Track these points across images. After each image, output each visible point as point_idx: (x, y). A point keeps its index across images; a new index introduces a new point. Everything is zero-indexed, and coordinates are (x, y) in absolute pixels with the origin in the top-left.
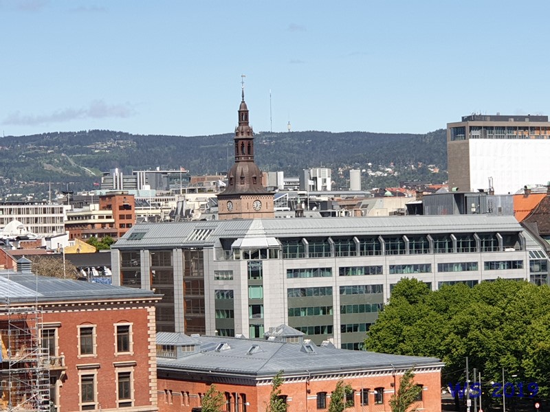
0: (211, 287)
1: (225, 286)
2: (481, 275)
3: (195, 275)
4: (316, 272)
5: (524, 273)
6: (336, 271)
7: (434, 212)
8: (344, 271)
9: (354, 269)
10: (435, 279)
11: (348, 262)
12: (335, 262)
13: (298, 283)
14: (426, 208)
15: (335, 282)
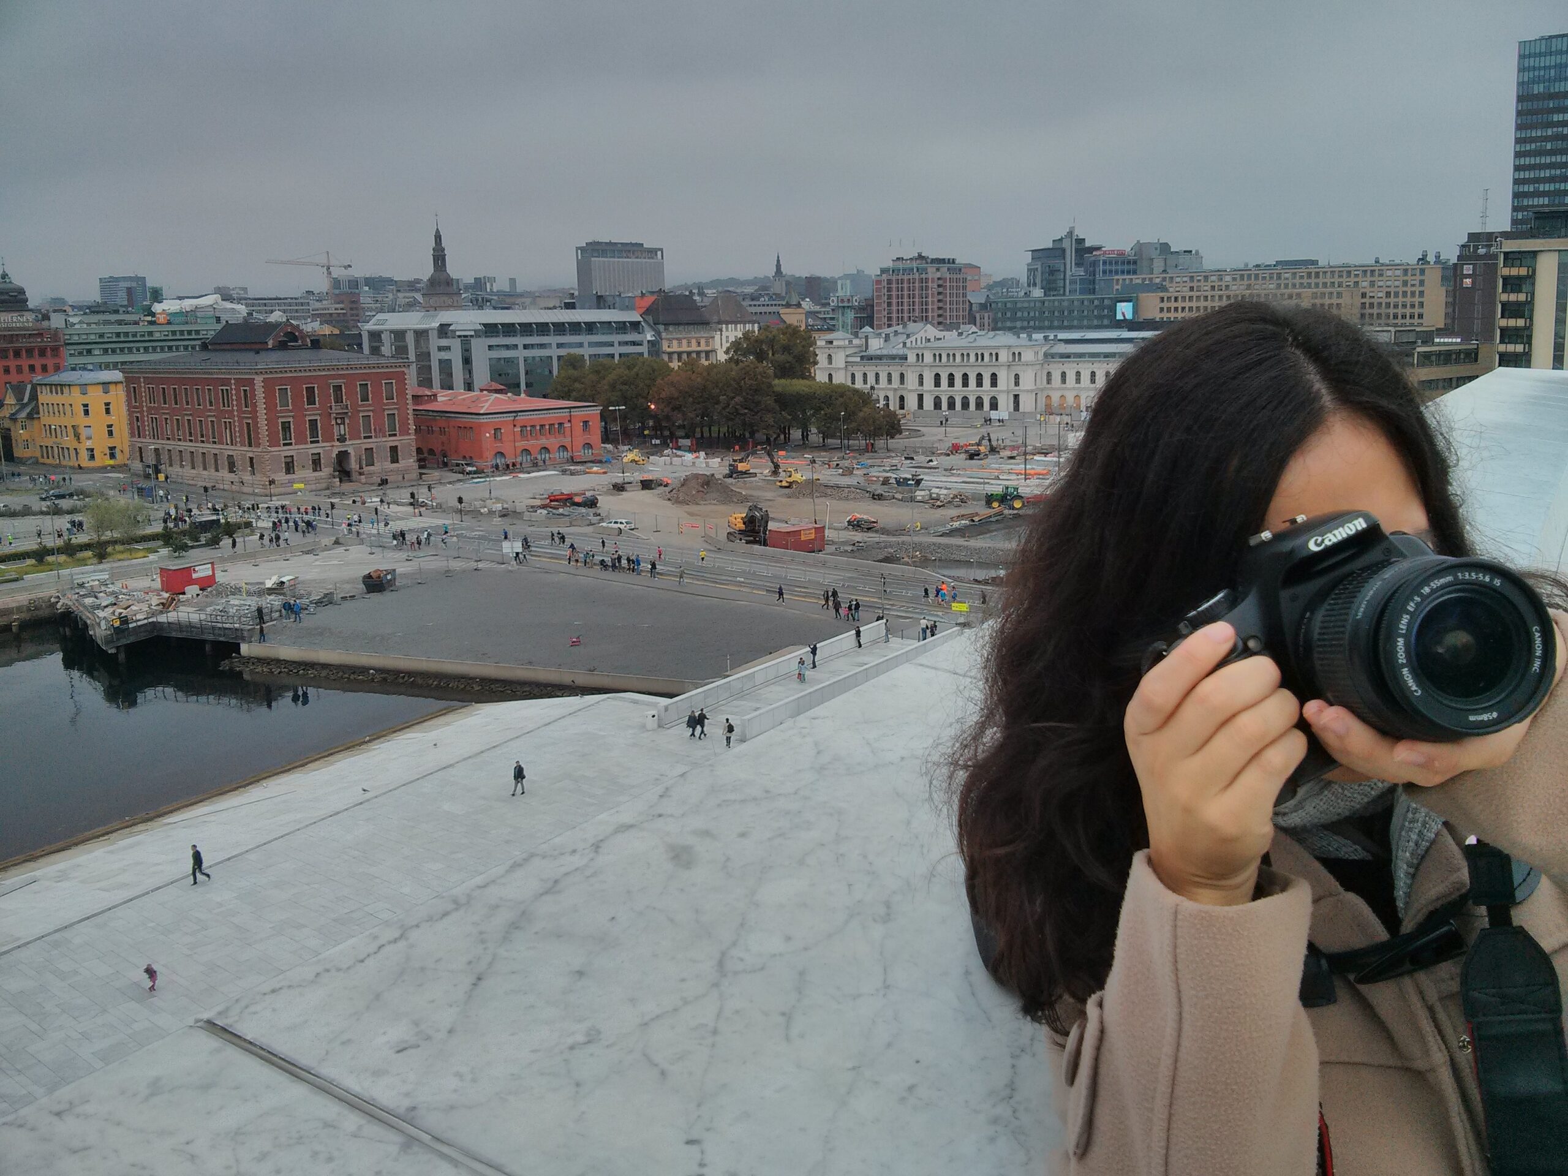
0: (436, 356)
1: (444, 355)
2: (617, 350)
3: (424, 350)
4: (507, 347)
5: (644, 349)
6: (521, 347)
7: (583, 308)
8: (525, 347)
9: (532, 345)
10: (586, 352)
11: (529, 340)
12: (519, 340)
13: (495, 354)
14: (577, 305)
15: (521, 354)
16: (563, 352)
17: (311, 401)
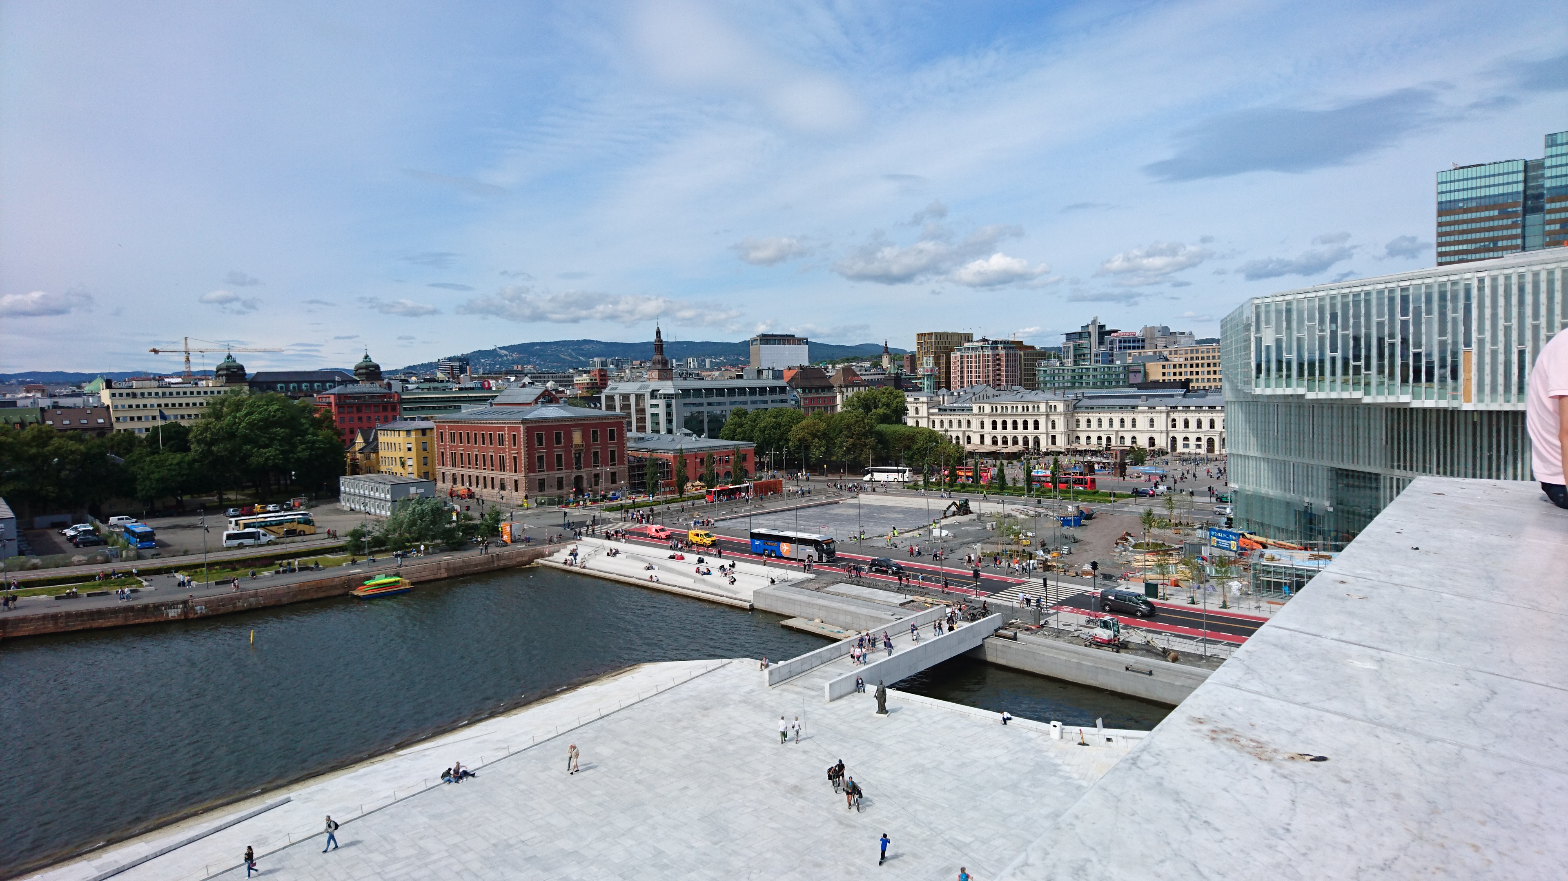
0: (649, 411)
1: (655, 411)
2: (769, 406)
3: (641, 407)
4: (697, 404)
5: (788, 405)
6: (705, 404)
8: (709, 404)
9: (713, 402)
10: (749, 407)
12: (705, 400)
13: (688, 409)
15: (705, 409)
16: (734, 408)
17: (558, 441)
